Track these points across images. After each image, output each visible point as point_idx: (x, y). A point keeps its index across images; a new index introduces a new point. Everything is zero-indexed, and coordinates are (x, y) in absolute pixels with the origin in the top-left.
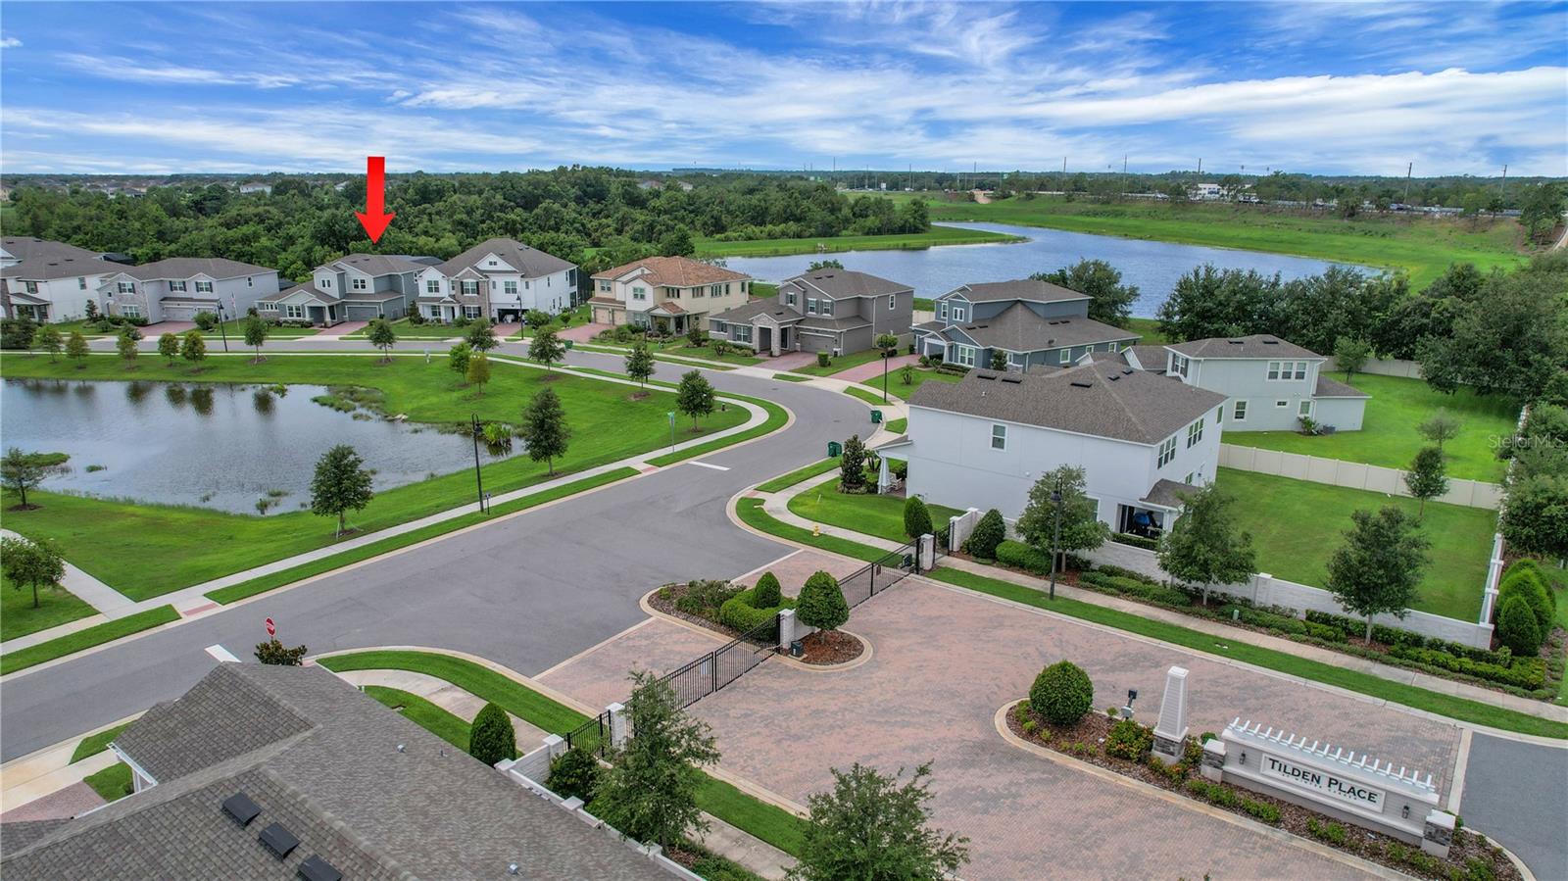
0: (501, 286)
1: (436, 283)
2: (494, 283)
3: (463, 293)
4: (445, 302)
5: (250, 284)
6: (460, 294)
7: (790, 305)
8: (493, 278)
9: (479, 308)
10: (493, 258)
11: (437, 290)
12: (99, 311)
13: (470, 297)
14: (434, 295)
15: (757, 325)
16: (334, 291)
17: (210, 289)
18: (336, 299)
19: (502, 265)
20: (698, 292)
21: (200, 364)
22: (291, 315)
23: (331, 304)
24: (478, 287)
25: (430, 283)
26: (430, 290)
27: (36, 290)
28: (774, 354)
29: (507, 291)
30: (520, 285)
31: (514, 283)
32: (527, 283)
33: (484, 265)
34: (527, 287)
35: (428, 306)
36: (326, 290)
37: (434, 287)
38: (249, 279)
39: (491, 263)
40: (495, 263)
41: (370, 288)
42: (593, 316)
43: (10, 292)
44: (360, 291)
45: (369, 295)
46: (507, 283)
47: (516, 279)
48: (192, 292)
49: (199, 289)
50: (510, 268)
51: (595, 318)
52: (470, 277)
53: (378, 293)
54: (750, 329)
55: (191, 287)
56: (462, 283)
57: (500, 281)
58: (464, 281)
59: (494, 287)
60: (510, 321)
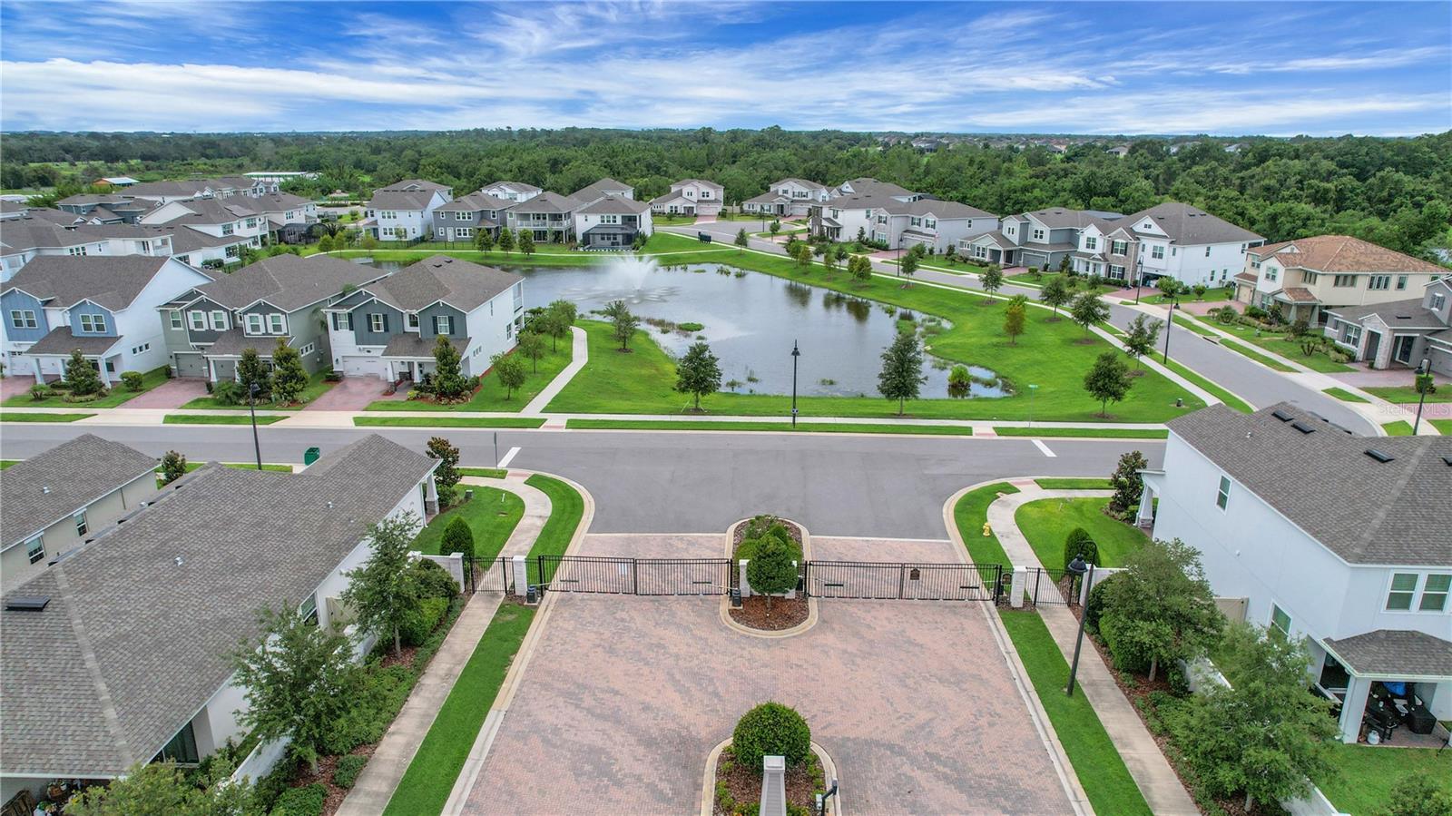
0: (1149, 250)
1: (1094, 240)
2: (1144, 245)
3: (1112, 252)
4: (1094, 259)
5: (970, 226)
6: (1109, 253)
7: (1435, 309)
8: (1144, 241)
9: (1124, 269)
10: (1149, 221)
11: (1093, 247)
12: (866, 236)
13: (1118, 257)
14: (1090, 251)
15: (1368, 327)
16: (1015, 238)
17: (934, 227)
18: (1014, 245)
19: (1156, 230)
20: (1343, 280)
21: (867, 283)
22: (978, 255)
23: (1010, 249)
24: (1126, 248)
25: (1089, 239)
26: (1088, 246)
27: (836, 217)
28: (1375, 365)
29: (1154, 255)
30: (1167, 251)
31: (1162, 248)
32: (1175, 250)
33: (1139, 228)
34: (1174, 254)
35: (1083, 261)
36: (1010, 236)
37: (1091, 243)
38: (970, 221)
39: (1146, 226)
40: (1150, 227)
41: (1046, 240)
42: (1236, 293)
43: (824, 216)
44: (1038, 240)
45: (1043, 246)
46: (1155, 248)
47: (1165, 244)
48: (923, 229)
49: (927, 226)
50: (1164, 234)
51: (1238, 296)
52: (1121, 238)
53: (1052, 245)
54: (1358, 331)
55: (923, 223)
56: (1113, 242)
57: (1150, 244)
58: (1116, 241)
59: (1143, 251)
60: (1152, 286)
